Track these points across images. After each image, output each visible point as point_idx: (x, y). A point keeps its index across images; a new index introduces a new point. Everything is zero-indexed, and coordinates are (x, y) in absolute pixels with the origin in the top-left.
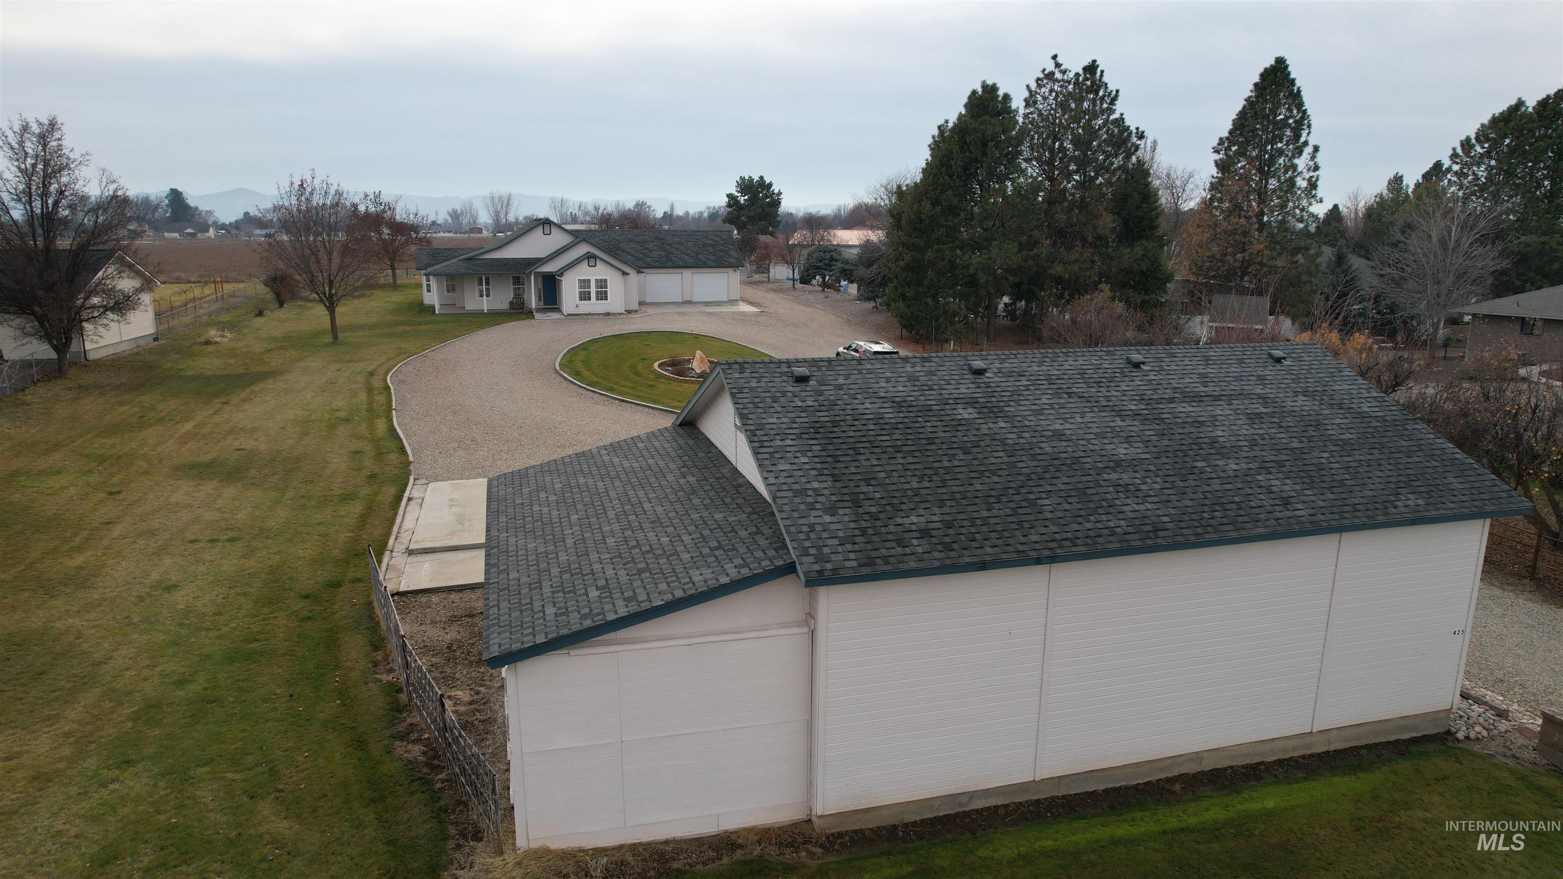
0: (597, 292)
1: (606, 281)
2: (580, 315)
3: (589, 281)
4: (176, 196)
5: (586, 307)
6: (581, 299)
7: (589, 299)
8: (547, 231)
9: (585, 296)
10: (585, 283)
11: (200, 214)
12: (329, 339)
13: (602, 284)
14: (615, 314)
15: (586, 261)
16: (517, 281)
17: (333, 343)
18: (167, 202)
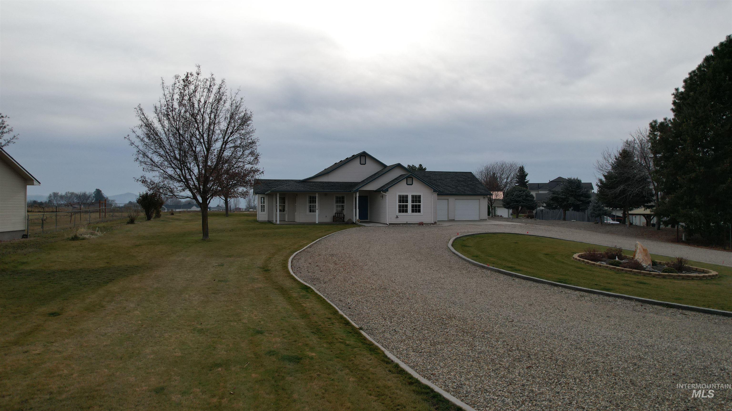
0: (413, 206)
1: (420, 197)
2: (400, 224)
3: (407, 197)
4: (98, 192)
5: (405, 218)
6: (400, 211)
7: (406, 211)
8: (363, 161)
9: (403, 209)
10: (403, 199)
11: (108, 201)
12: (201, 236)
13: (417, 199)
14: (427, 224)
15: (405, 180)
16: (340, 200)
17: (203, 240)
18: (94, 195)
